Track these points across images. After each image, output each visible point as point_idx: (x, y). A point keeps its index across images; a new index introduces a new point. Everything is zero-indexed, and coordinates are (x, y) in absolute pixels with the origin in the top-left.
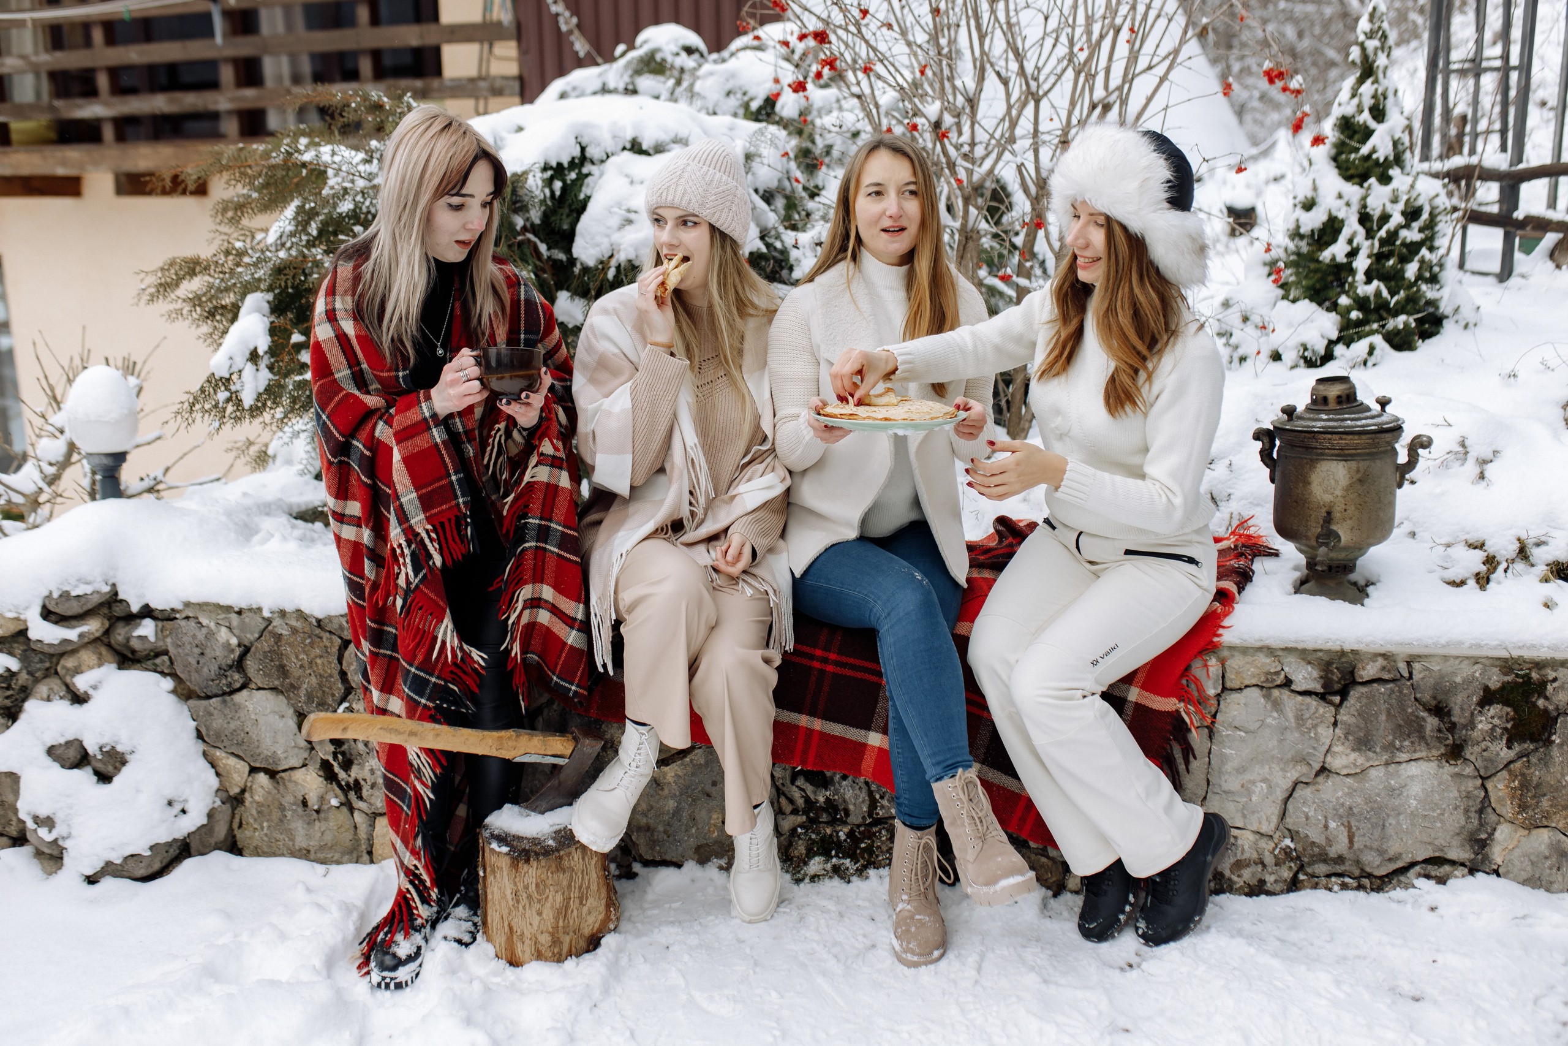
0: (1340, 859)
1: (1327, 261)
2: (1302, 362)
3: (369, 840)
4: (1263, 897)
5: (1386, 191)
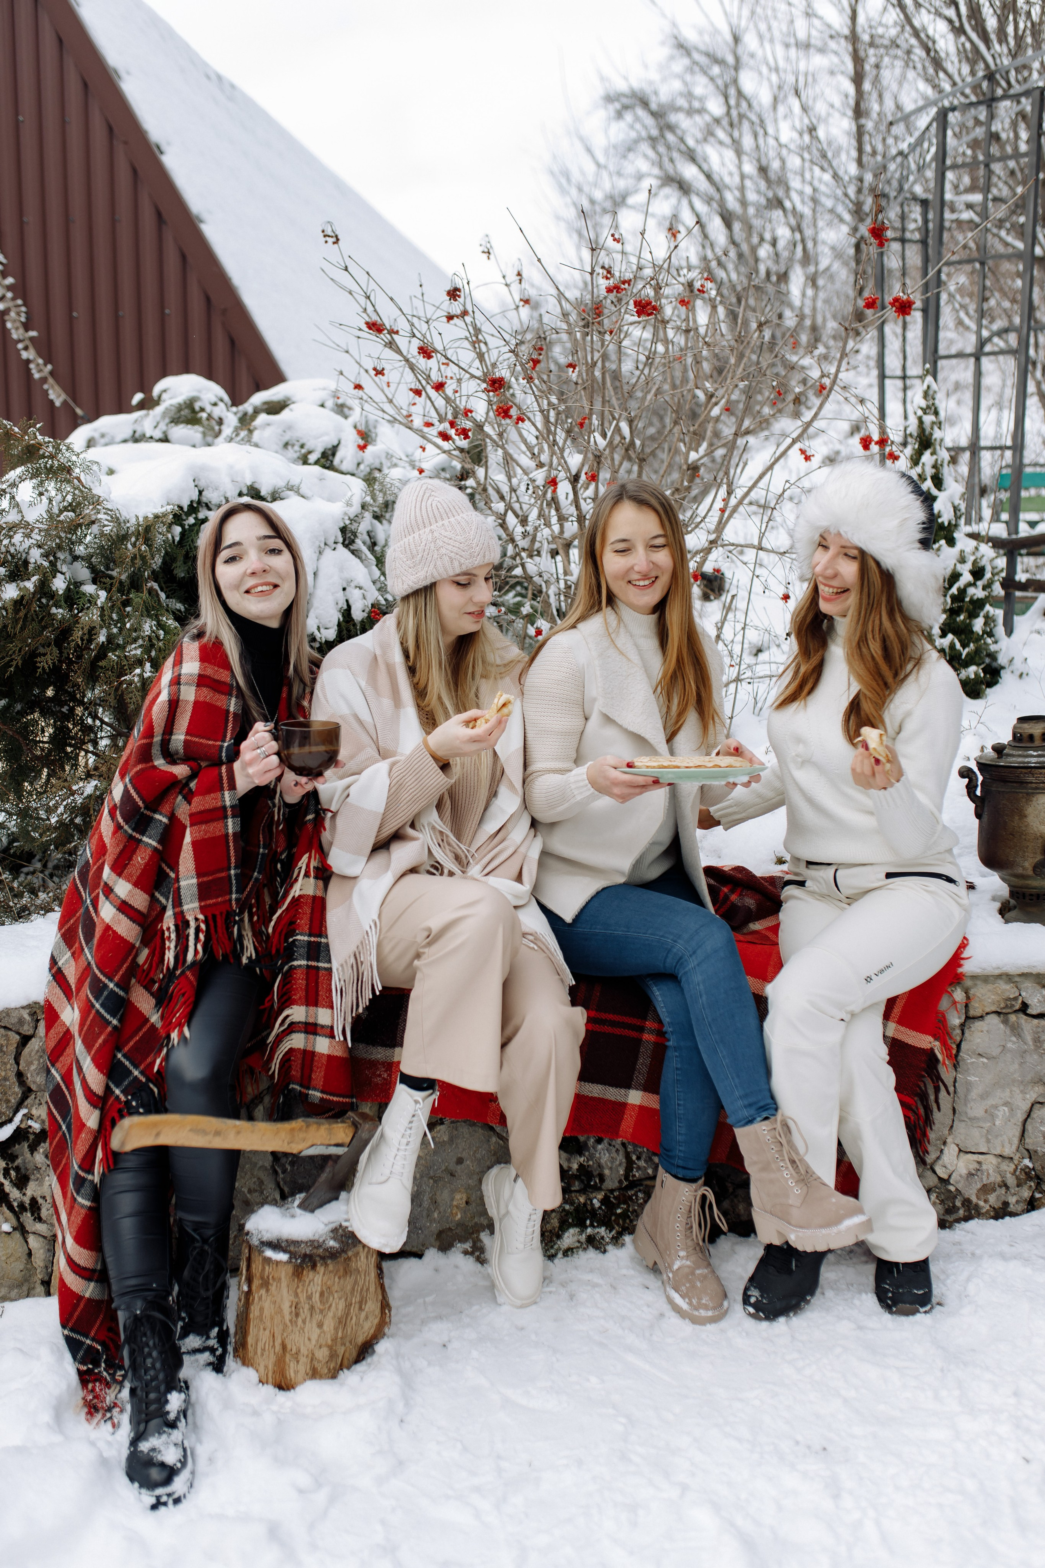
3: (46, 1267)
4: (1007, 1218)
5: (953, 552)
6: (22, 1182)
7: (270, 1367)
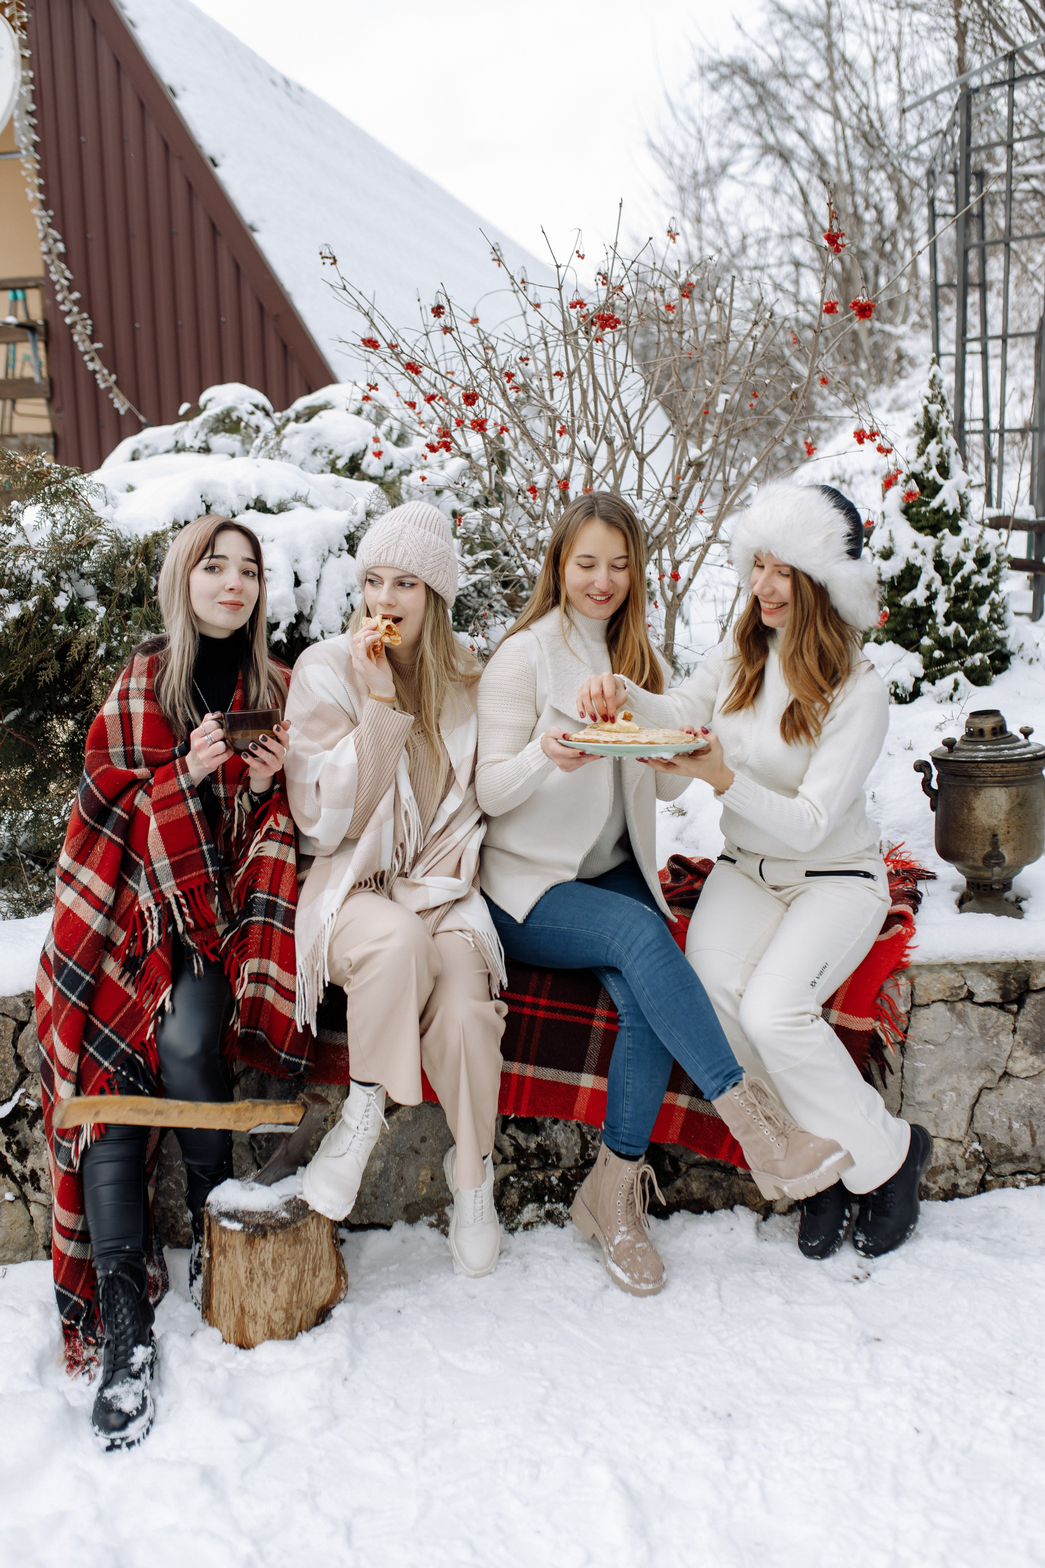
0: (1025, 1157)
1: (908, 605)
2: (893, 698)
3: (47, 1233)
4: (957, 1200)
5: (958, 540)
6: (22, 1155)
7: (232, 1327)
